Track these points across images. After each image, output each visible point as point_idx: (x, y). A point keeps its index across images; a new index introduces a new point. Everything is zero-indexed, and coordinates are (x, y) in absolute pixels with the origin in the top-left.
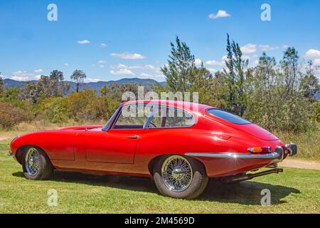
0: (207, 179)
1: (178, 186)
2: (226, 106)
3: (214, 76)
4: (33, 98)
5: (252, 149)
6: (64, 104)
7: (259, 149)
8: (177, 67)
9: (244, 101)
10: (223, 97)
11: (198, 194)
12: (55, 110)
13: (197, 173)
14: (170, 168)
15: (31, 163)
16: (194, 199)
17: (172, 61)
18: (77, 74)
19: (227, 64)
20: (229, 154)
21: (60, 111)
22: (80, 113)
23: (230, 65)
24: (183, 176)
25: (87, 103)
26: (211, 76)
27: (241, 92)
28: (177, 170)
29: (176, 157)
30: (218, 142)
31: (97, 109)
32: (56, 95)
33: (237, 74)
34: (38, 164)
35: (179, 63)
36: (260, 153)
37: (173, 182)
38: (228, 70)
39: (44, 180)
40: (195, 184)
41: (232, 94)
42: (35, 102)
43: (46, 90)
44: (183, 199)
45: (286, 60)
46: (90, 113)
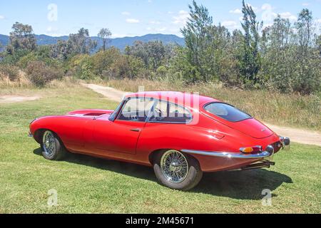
0: (202, 174)
1: (175, 178)
2: (241, 66)
3: (232, 35)
4: (64, 55)
5: (244, 149)
6: (91, 61)
7: (250, 149)
8: (195, 28)
9: (258, 62)
10: (239, 57)
11: (193, 186)
12: (83, 67)
13: (192, 168)
14: (169, 160)
15: (48, 145)
16: (189, 191)
17: (190, 22)
18: (103, 32)
19: (243, 26)
20: (224, 154)
21: (87, 69)
22: (106, 71)
23: (246, 27)
24: (180, 169)
25: (112, 62)
26: (228, 34)
27: (255, 52)
28: (174, 164)
29: (174, 151)
30: (213, 140)
31: (121, 67)
32: (85, 52)
33: (252, 35)
34: (53, 145)
35: (197, 25)
36: (252, 153)
37: (171, 173)
38: (244, 33)
39: (59, 160)
40: (190, 178)
41: (246, 55)
42: (66, 58)
43: (75, 47)
44: (179, 190)
45: (301, 21)
46: (114, 71)
